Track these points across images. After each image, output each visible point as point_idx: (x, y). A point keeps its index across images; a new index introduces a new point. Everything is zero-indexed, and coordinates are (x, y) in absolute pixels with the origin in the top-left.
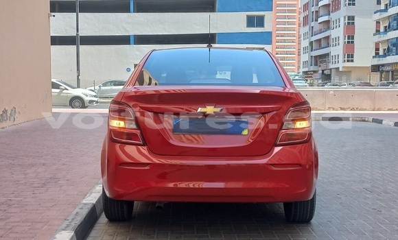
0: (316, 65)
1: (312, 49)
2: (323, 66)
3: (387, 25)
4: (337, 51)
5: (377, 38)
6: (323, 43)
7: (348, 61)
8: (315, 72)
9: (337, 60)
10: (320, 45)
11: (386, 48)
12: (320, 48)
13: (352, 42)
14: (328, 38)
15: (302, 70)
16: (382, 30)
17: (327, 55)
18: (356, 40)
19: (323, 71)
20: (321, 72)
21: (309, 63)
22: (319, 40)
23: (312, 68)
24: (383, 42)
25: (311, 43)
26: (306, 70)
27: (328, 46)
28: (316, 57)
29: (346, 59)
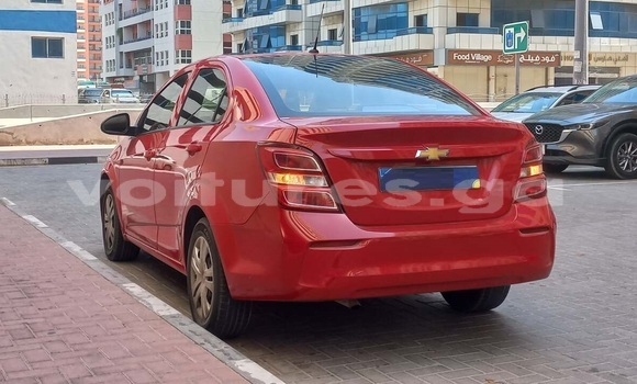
0: (129, 66)
1: (121, 40)
2: (142, 69)
3: (243, 7)
4: (164, 44)
5: (227, 28)
6: (140, 32)
7: (183, 61)
8: (127, 78)
9: (165, 60)
10: (135, 35)
11: (243, 42)
12: (135, 39)
13: (189, 32)
14: (147, 24)
15: (105, 75)
16: (234, 14)
17: (148, 51)
18: (194, 29)
19: (141, 77)
20: (137, 78)
21: (118, 63)
22: (133, 27)
23: (124, 72)
24: (237, 33)
25: (120, 31)
26: (113, 74)
27: (149, 36)
28: (128, 53)
29: (180, 58)
